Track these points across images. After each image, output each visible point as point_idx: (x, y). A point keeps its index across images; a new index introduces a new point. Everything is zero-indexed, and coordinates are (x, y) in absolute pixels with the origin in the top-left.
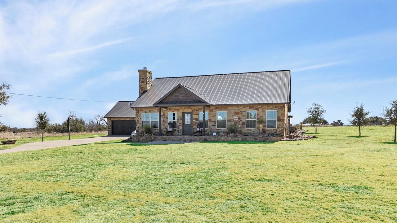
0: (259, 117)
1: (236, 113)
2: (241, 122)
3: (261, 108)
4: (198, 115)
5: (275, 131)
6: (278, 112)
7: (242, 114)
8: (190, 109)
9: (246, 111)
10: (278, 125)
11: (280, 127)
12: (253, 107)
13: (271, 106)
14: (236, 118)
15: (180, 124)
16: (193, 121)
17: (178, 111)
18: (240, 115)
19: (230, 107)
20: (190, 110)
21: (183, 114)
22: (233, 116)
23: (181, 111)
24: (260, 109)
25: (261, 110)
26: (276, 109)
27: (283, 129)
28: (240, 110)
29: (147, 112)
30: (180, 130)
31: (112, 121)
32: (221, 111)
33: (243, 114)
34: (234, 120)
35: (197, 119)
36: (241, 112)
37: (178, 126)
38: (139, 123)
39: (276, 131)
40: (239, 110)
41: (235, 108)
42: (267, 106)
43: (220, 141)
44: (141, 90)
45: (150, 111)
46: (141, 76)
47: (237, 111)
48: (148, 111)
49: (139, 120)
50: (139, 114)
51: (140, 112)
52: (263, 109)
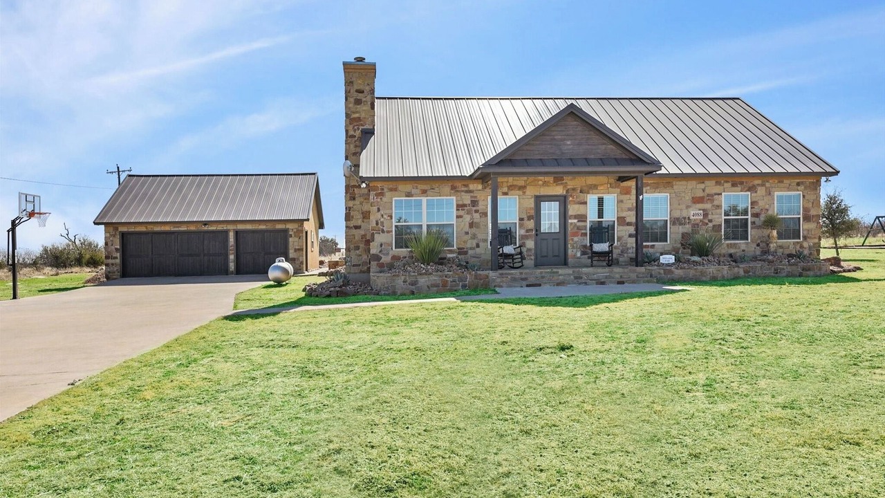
0: (757, 210)
1: (697, 200)
2: (710, 225)
3: (763, 185)
4: (585, 203)
5: (798, 247)
6: (804, 196)
7: (712, 201)
8: (562, 187)
9: (723, 194)
10: (805, 233)
11: (810, 238)
12: (742, 183)
13: (787, 182)
14: (695, 213)
15: (528, 231)
16: (571, 223)
17: (521, 193)
18: (708, 206)
19: (680, 183)
20: (559, 190)
21: (539, 199)
22: (688, 207)
23: (531, 191)
24: (759, 188)
25: (761, 191)
26: (799, 188)
27: (817, 241)
28: (708, 191)
29: (412, 196)
30: (529, 250)
31: (123, 235)
32: (654, 192)
33: (716, 203)
34: (692, 217)
35: (582, 218)
36: (708, 195)
37: (522, 237)
38: (383, 231)
39: (802, 247)
40: (704, 191)
41: (692, 184)
42: (776, 181)
43: (704, 279)
44: (351, 127)
45: (424, 192)
46: (352, 82)
47: (700, 194)
48: (418, 191)
49: (382, 223)
50: (385, 199)
51: (388, 194)
52: (766, 188)
